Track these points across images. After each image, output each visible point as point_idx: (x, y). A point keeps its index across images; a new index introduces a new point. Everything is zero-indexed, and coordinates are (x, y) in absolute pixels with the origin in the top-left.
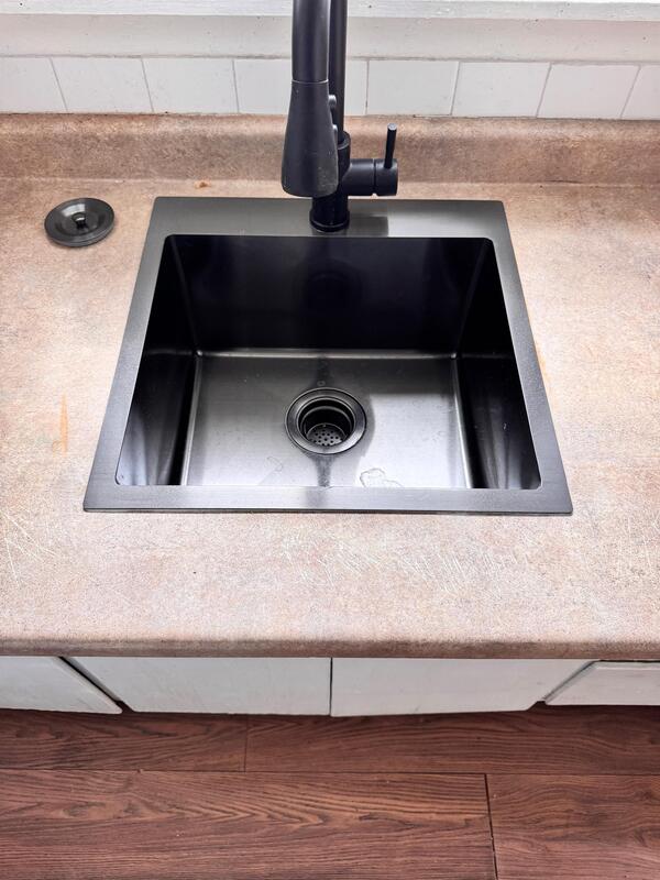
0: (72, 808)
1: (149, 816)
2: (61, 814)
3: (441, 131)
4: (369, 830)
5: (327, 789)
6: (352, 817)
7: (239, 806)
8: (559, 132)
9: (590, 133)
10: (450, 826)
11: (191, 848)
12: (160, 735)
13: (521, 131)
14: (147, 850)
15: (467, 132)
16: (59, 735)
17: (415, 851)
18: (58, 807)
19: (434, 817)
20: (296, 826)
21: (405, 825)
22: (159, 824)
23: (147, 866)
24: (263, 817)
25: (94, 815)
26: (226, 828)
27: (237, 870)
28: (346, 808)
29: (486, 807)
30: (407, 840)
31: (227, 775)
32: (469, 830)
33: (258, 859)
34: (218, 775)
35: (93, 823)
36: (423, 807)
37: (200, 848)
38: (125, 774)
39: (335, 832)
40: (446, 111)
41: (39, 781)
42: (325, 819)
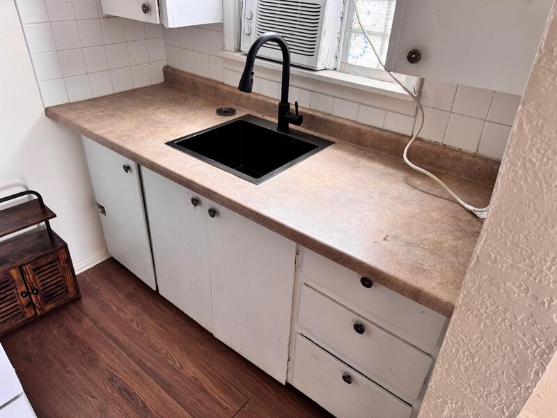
0: (119, 309)
1: (135, 326)
2: (114, 308)
3: (326, 117)
4: (191, 381)
5: (191, 360)
6: (190, 374)
7: (161, 344)
8: (360, 126)
9: (369, 129)
10: (219, 404)
11: (136, 343)
12: (160, 309)
13: (348, 123)
14: (125, 334)
15: (332, 119)
16: (135, 289)
17: (199, 401)
18: (115, 306)
19: (217, 396)
20: (171, 362)
21: (205, 391)
22: (134, 330)
23: (120, 338)
24: (164, 352)
25: (122, 315)
26: (151, 346)
27: (142, 358)
28: (191, 370)
29: (238, 409)
30: (200, 395)
31: (167, 333)
32: (225, 411)
33: (151, 361)
34: (164, 331)
35: (119, 316)
36: (217, 391)
37: (138, 344)
38: (140, 311)
39: (180, 374)
40: (330, 112)
41: (118, 296)
42: (182, 367)
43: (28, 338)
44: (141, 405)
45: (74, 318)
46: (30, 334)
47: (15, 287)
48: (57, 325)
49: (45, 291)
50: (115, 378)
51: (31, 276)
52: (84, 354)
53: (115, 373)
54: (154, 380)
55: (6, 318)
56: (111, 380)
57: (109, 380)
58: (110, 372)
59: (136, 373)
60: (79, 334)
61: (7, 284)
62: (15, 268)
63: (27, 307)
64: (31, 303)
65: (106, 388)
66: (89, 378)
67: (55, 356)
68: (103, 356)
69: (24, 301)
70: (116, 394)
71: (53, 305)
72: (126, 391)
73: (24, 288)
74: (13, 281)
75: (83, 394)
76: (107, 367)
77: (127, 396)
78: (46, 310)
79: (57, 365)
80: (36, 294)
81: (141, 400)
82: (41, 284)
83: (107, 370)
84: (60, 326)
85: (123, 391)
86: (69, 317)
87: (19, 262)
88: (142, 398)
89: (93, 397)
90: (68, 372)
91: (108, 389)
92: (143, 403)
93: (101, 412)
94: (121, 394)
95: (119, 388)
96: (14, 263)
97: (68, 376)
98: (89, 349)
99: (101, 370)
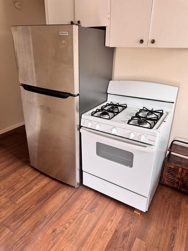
43: (169, 192)
44: (172, 246)
45: (187, 201)
46: (171, 192)
47: (177, 174)
48: (180, 197)
49: (185, 184)
50: (175, 229)
51: (184, 175)
52: (176, 212)
53: (177, 228)
54: (185, 247)
55: (169, 180)
56: (174, 228)
57: (173, 227)
58: (177, 226)
59: (183, 237)
60: (182, 207)
61: (176, 171)
62: (181, 168)
63: (176, 183)
64: (178, 183)
65: (170, 228)
66: (169, 220)
67: (169, 204)
68: (181, 220)
69: (177, 180)
70: (170, 234)
71: (184, 190)
72: (174, 237)
73: (179, 176)
74: (178, 172)
75: (163, 221)
76: (178, 224)
77: (172, 238)
78: (181, 190)
79: (167, 207)
80: (182, 181)
81: (174, 245)
82: (186, 180)
83: (177, 225)
84: (180, 199)
85: (173, 235)
86: (186, 199)
87: (184, 167)
88: (175, 245)
89: (164, 225)
90: (167, 211)
91: (170, 229)
92: (173, 246)
93: (161, 231)
94: (171, 235)
95: (173, 233)
96: (183, 166)
97: (166, 212)
98: (180, 213)
99: (175, 222)
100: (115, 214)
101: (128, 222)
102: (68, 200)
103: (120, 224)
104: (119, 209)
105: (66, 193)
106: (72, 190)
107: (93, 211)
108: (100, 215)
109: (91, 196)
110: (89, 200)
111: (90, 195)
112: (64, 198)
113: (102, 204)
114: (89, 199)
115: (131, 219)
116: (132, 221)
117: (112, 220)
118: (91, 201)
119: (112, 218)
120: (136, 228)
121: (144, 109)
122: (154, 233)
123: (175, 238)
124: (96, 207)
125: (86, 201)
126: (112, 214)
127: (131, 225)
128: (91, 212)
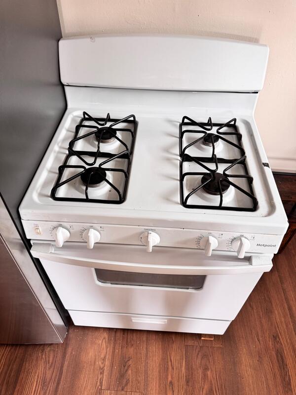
44: (287, 379)
50: (278, 339)
52: (265, 300)
53: (279, 335)
56: (275, 338)
57: (273, 336)
65: (269, 341)
66: (261, 323)
68: (276, 313)
70: (274, 353)
72: (282, 357)
75: (253, 332)
77: (280, 361)
81: (289, 375)
83: (275, 327)
85: (279, 355)
89: (259, 340)
91: (270, 343)
92: (290, 380)
93: (259, 356)
94: (277, 356)
95: (277, 350)
98: (270, 299)
99: (271, 324)
100: (170, 363)
101: (200, 371)
102: (58, 384)
103: (190, 384)
104: (172, 347)
105: (45, 368)
106: (54, 351)
107: (127, 384)
108: (142, 384)
109: (104, 344)
110: (104, 359)
111: (100, 342)
112: (44, 383)
113: (136, 354)
114: (102, 356)
115: (202, 358)
116: (206, 365)
117: (171, 382)
118: (110, 358)
119: (170, 379)
120: (220, 377)
121: (186, 121)
122: (250, 368)
123: (285, 359)
124: (126, 371)
125: (99, 363)
126: (165, 367)
127: (209, 373)
128: (123, 390)
